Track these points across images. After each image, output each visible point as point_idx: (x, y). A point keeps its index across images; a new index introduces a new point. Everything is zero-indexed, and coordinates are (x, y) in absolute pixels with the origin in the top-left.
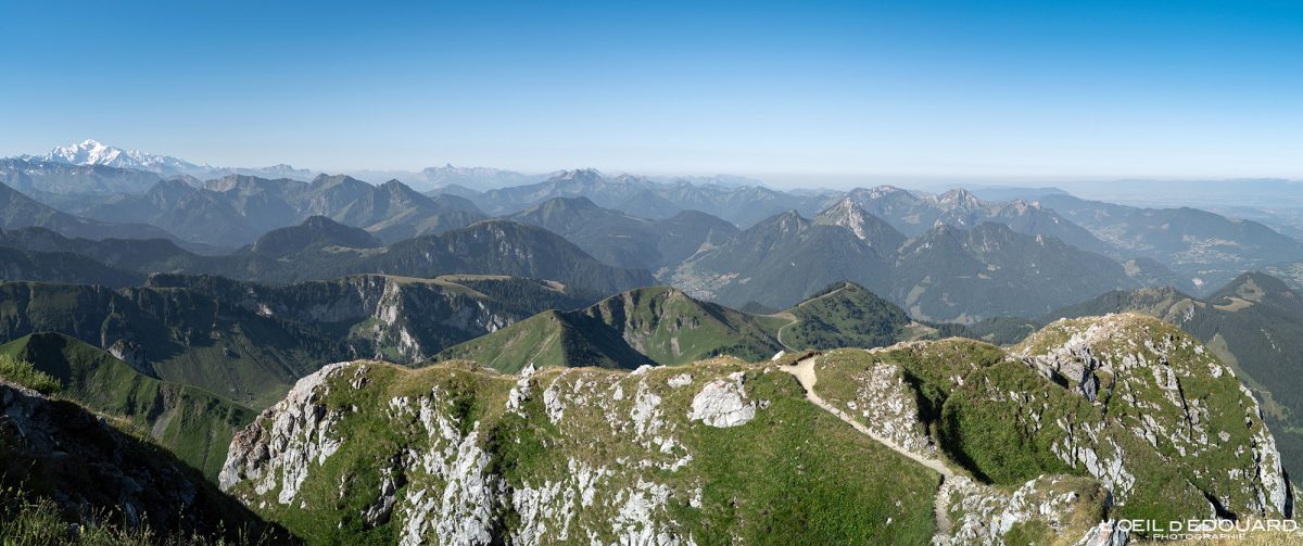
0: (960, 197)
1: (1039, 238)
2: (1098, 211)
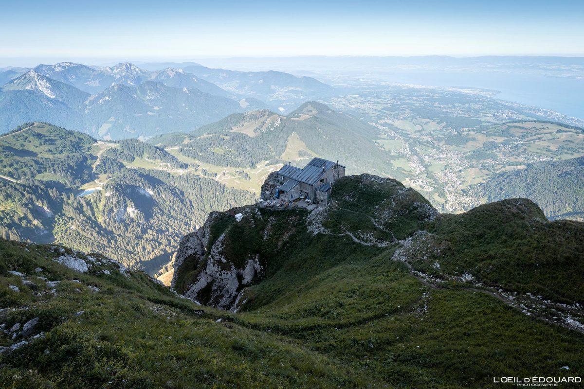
0: (127, 68)
1: (185, 89)
2: (221, 74)
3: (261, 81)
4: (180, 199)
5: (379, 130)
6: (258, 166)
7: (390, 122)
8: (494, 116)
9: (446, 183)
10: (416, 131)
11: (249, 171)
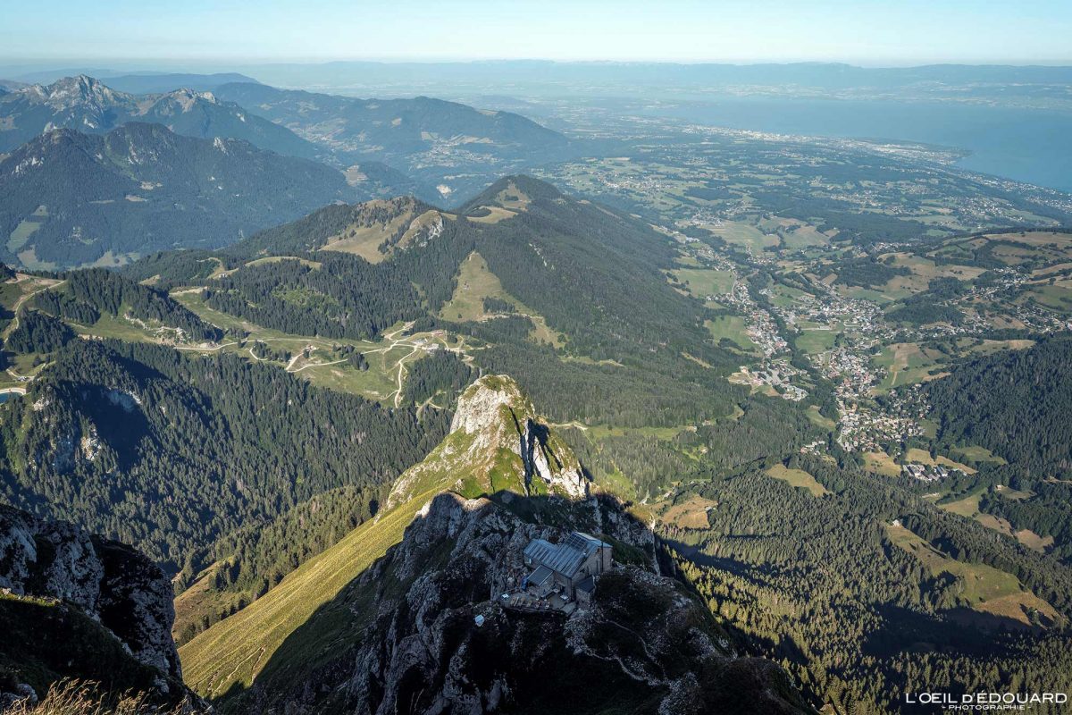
0: (83, 88)
1: (217, 142)
2: (302, 104)
3: (397, 122)
4: (201, 414)
5: (677, 244)
6: (389, 336)
7: (703, 224)
8: (955, 212)
9: (838, 381)
10: (766, 250)
11: (366, 347)
